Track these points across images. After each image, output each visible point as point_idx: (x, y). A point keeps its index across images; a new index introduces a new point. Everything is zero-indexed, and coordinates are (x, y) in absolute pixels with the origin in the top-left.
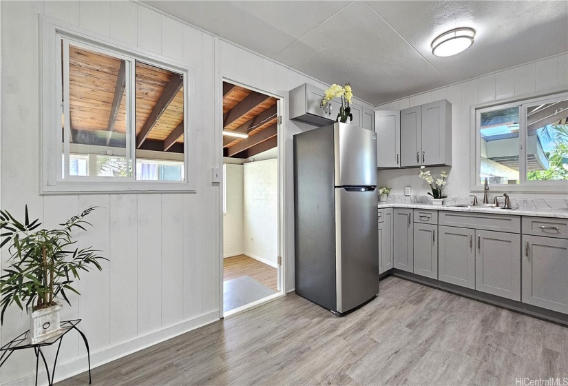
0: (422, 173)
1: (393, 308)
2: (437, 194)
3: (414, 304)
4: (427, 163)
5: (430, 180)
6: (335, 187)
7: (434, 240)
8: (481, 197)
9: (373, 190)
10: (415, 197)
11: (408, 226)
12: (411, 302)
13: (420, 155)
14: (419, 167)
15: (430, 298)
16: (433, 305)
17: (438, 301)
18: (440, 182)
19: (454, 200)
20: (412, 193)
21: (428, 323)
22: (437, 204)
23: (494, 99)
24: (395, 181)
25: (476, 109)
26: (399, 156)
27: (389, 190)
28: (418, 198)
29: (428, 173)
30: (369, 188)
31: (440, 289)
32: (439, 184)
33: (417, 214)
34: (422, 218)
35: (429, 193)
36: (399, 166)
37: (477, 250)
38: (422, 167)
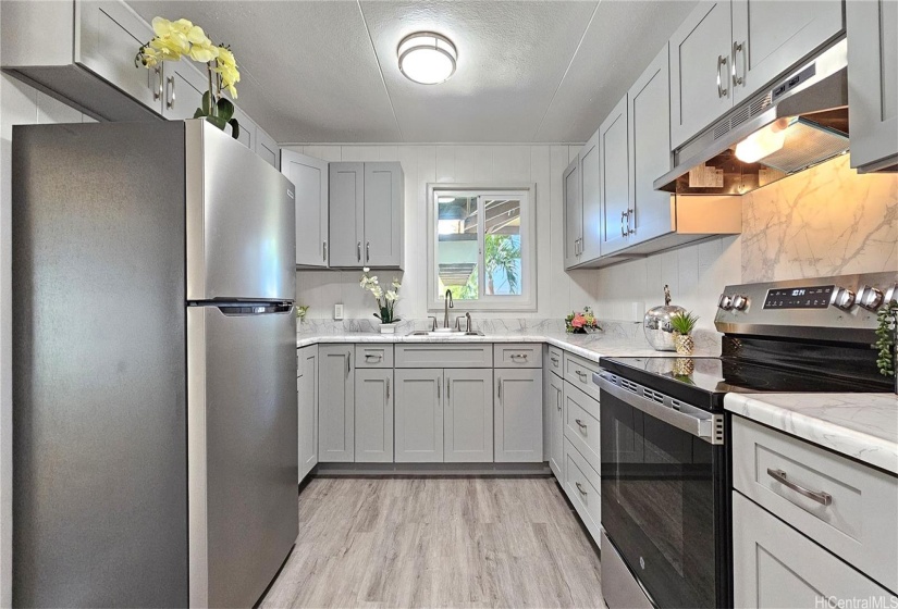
0: (365, 280)
1: (333, 560)
2: (387, 316)
3: (367, 531)
4: (372, 263)
5: (377, 292)
6: (188, 303)
7: (388, 395)
8: (441, 317)
9: (286, 309)
10: (351, 321)
11: (346, 376)
12: (360, 530)
13: (361, 247)
14: (360, 269)
15: (387, 502)
16: (397, 518)
17: (400, 504)
18: (391, 296)
19: (408, 324)
20: (344, 314)
21: (399, 564)
22: (388, 334)
23: (453, 181)
24: (317, 293)
25: (434, 189)
26: (326, 247)
27: (305, 309)
28: (356, 323)
29: (374, 279)
30: (278, 307)
31: (396, 477)
32: (390, 299)
33: (361, 352)
34: (370, 359)
35: (375, 315)
36: (325, 264)
37: (446, 399)
38: (366, 270)
